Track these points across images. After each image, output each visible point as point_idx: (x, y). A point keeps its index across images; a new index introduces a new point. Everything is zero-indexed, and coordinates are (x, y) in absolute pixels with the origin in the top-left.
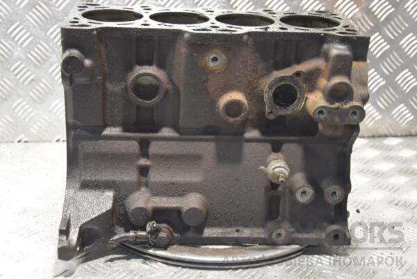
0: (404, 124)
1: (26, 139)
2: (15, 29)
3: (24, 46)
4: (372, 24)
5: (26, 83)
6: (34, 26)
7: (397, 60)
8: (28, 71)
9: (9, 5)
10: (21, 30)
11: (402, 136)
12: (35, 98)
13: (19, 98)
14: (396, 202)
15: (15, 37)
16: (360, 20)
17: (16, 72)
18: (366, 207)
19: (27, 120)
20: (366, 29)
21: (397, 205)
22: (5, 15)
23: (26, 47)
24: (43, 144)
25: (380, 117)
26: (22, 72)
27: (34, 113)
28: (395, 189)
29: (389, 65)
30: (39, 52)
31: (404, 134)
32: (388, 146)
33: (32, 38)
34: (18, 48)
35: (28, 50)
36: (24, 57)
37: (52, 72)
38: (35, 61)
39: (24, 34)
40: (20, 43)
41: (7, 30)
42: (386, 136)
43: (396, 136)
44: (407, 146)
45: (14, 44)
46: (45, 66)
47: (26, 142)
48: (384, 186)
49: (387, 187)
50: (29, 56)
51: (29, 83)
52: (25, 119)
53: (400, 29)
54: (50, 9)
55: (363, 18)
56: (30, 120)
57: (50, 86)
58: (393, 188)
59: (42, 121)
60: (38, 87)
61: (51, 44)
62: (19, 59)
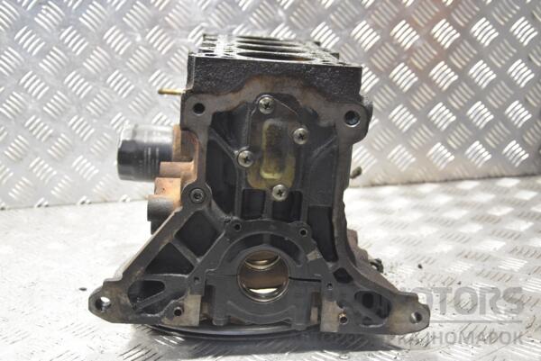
0: (480, 165)
1: (46, 203)
2: (28, 79)
3: (39, 97)
4: (435, 53)
5: (44, 139)
6: (49, 75)
7: (467, 91)
8: (44, 126)
9: (19, 53)
10: (35, 81)
11: (479, 179)
12: (55, 155)
13: (37, 157)
14: (466, 253)
15: (28, 88)
16: (421, 49)
17: (31, 128)
18: (430, 261)
19: (47, 181)
20: (429, 58)
21: (466, 257)
22: (16, 64)
23: (42, 98)
24: (67, 208)
25: (453, 158)
26: (39, 128)
27: (55, 173)
28: (466, 239)
29: (459, 98)
30: (56, 104)
31: (481, 176)
32: (462, 191)
33: (47, 89)
34: (33, 101)
35: (44, 101)
36: (39, 110)
37: (73, 125)
38: (53, 115)
39: (39, 84)
40: (34, 94)
41: (19, 80)
42: (460, 180)
43: (472, 179)
44: (485, 190)
45: (27, 96)
46: (64, 119)
47: (47, 206)
48: (454, 237)
49: (457, 237)
50: (45, 109)
51: (47, 140)
52: (44, 180)
53: (469, 57)
54: (66, 55)
55: (425, 45)
56: (51, 180)
57: (70, 141)
58: (464, 237)
59: (63, 181)
60: (57, 144)
61: (69, 94)
62: (34, 112)
